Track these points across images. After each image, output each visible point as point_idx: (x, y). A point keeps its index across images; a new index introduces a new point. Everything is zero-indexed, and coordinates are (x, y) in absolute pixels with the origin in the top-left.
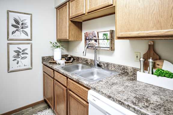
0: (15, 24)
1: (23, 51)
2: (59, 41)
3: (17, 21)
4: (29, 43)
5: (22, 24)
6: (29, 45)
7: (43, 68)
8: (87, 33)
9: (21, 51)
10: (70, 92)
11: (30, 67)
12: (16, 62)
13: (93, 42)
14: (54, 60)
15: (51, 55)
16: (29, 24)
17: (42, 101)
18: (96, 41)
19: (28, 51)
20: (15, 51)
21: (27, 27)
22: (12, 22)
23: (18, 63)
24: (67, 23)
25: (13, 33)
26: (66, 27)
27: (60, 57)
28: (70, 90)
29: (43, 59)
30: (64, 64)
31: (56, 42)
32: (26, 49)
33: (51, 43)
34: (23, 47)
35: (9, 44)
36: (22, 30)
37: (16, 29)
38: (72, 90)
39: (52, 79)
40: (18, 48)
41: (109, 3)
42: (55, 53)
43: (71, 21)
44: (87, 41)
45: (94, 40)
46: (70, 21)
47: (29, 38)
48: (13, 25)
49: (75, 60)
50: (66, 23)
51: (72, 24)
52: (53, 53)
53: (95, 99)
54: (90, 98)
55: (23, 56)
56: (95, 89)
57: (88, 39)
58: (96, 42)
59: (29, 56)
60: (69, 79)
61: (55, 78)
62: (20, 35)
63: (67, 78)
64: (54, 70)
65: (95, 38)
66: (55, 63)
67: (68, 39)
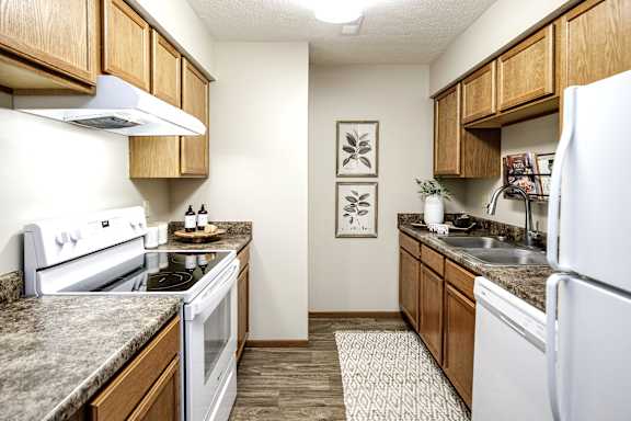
0: (348, 145)
1: (361, 198)
2: (439, 177)
3: (351, 140)
4: (372, 183)
5: (360, 144)
6: (373, 187)
7: (401, 239)
8: (508, 157)
9: (357, 198)
10: (449, 286)
11: (373, 232)
12: (349, 218)
13: (525, 181)
14: (423, 222)
15: (418, 211)
16: (372, 144)
17: (396, 313)
18: (532, 177)
19: (370, 199)
20: (348, 198)
21: (369, 149)
22: (344, 142)
23: (351, 221)
24: (457, 133)
25: (346, 162)
26: (454, 145)
27: (441, 218)
28: (450, 284)
29: (401, 218)
30: (447, 233)
31: (432, 179)
32: (367, 195)
33: (419, 183)
34: (361, 190)
35: (338, 183)
36: (360, 155)
37: (349, 155)
38: (454, 282)
39: (417, 263)
40: (353, 192)
41: (543, 90)
42: (427, 206)
43: (466, 129)
44: (510, 178)
45: (528, 175)
46: (464, 131)
47: (373, 171)
48: (345, 149)
49: (480, 227)
50: (455, 134)
51: (469, 135)
52: (423, 208)
53: (485, 290)
54: (477, 291)
55: (360, 208)
56: (488, 275)
57: (513, 175)
58: (533, 181)
59: (371, 209)
60: (447, 260)
61: (423, 259)
62: (357, 167)
63: (445, 257)
64: (421, 243)
65: (530, 172)
66: (426, 229)
67: (458, 173)
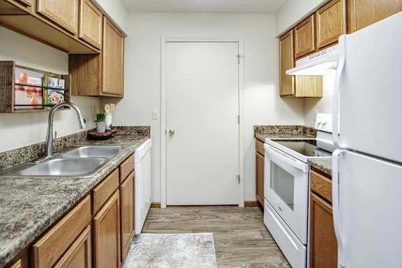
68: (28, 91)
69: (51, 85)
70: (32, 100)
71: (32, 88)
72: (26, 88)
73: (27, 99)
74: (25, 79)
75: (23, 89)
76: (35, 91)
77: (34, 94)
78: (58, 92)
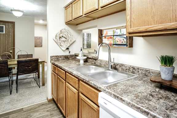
68: (108, 38)
69: (116, 34)
70: (109, 41)
71: (110, 37)
72: (107, 37)
73: (107, 41)
74: (107, 33)
75: (106, 38)
76: (111, 38)
77: (110, 39)
78: (120, 37)
